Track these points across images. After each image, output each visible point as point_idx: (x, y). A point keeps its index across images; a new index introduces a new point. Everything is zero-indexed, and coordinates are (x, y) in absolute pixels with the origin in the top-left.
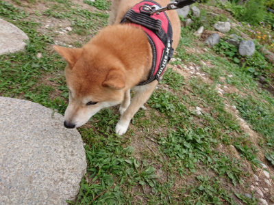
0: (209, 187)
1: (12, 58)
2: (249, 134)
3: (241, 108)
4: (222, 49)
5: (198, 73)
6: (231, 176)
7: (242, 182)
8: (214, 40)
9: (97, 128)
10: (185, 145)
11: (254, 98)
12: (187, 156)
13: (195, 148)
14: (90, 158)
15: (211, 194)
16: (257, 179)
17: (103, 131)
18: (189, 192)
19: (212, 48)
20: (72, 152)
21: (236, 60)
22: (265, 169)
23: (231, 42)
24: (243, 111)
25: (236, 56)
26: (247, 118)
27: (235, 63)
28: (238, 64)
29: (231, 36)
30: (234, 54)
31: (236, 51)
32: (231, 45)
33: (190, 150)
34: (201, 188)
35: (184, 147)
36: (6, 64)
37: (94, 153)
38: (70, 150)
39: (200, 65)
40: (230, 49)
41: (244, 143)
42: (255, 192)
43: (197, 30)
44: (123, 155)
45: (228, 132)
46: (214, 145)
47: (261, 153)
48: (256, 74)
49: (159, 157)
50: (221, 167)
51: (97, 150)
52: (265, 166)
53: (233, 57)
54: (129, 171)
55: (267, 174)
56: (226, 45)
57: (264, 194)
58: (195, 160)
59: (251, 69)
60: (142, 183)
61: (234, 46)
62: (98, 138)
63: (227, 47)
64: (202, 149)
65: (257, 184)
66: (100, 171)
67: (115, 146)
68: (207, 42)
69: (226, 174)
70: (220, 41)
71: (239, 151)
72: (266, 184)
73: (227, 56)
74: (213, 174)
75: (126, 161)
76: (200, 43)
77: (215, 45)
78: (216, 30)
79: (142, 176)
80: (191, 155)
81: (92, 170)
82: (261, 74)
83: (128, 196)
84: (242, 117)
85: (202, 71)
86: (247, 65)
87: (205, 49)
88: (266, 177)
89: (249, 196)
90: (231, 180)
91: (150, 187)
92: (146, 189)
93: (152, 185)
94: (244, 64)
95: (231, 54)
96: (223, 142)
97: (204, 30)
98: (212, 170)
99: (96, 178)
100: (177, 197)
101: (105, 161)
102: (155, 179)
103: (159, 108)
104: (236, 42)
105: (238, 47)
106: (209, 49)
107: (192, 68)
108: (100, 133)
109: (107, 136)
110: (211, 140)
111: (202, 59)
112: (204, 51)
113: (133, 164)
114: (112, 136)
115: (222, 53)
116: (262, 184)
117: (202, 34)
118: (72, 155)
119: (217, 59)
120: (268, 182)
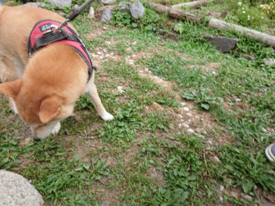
0: (150, 145)
2: (164, 86)
3: (152, 68)
4: (118, 20)
5: (107, 55)
6: (162, 127)
7: (171, 126)
8: (107, 16)
9: (36, 160)
10: (120, 125)
11: (159, 53)
12: (125, 133)
13: (129, 122)
14: (42, 188)
15: (153, 150)
16: (181, 117)
17: (43, 159)
18: (136, 159)
19: (110, 24)
20: (21, 195)
21: (134, 25)
22: (185, 106)
23: (122, 11)
24: (154, 70)
25: (132, 21)
26: (159, 74)
27: (134, 28)
28: (137, 28)
30: (130, 20)
32: (123, 14)
33: (126, 126)
34: (144, 150)
35: (120, 127)
37: (43, 183)
38: (19, 195)
39: (105, 46)
40: (124, 18)
41: (163, 96)
42: (183, 127)
43: (88, 12)
44: (72, 167)
45: (149, 93)
46: (141, 111)
47: (177, 96)
48: (154, 29)
49: (103, 148)
50: (152, 125)
51: (45, 179)
52: (183, 104)
53: (131, 23)
54: (83, 176)
55: (186, 109)
56: (119, 15)
57: (189, 125)
58: (132, 132)
59: (149, 27)
60: (99, 178)
61: (126, 13)
62: (41, 167)
63: (121, 17)
64: (134, 120)
65: (182, 120)
66: (56, 193)
67: (61, 165)
68: (103, 20)
69: (158, 128)
70: (113, 14)
71: (161, 104)
72: (188, 116)
73: (126, 25)
74: (149, 133)
75: (77, 170)
76: (97, 24)
77: (111, 20)
78: (105, 5)
79: (96, 172)
80: (127, 130)
81: (49, 197)
82: (158, 27)
83: (91, 196)
84: (155, 75)
85: (109, 51)
86: (145, 25)
87: (104, 28)
88: (187, 112)
89: (179, 133)
90: (163, 129)
91: (106, 176)
92: (104, 180)
93: (107, 173)
94: (142, 26)
95: (128, 21)
96: (147, 104)
97: (95, 10)
98: (147, 130)
99: (56, 200)
100: (129, 169)
101: (57, 182)
102: (107, 167)
103: (86, 107)
104: (126, 9)
105: (130, 13)
106: (107, 26)
107: (99, 53)
108: (41, 162)
109: (49, 161)
110: (138, 108)
111: (105, 39)
112: (104, 30)
113: (84, 168)
114: (53, 158)
115: (120, 24)
116: (186, 118)
117: (95, 14)
118: (23, 197)
119: (118, 33)
120: (189, 114)
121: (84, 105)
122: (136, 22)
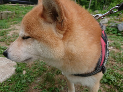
1: (9, 82)
4: (110, 31)
8: (104, 29)
21: (119, 34)
23: (112, 27)
25: (118, 32)
28: (121, 36)
29: (111, 24)
30: (116, 32)
31: (117, 30)
36: (6, 88)
61: (115, 28)
63: (112, 30)
70: (107, 28)
73: (114, 34)
95: (115, 32)
103: (107, 82)
105: (117, 28)
115: (111, 33)
121: (105, 81)
122: (121, 33)
